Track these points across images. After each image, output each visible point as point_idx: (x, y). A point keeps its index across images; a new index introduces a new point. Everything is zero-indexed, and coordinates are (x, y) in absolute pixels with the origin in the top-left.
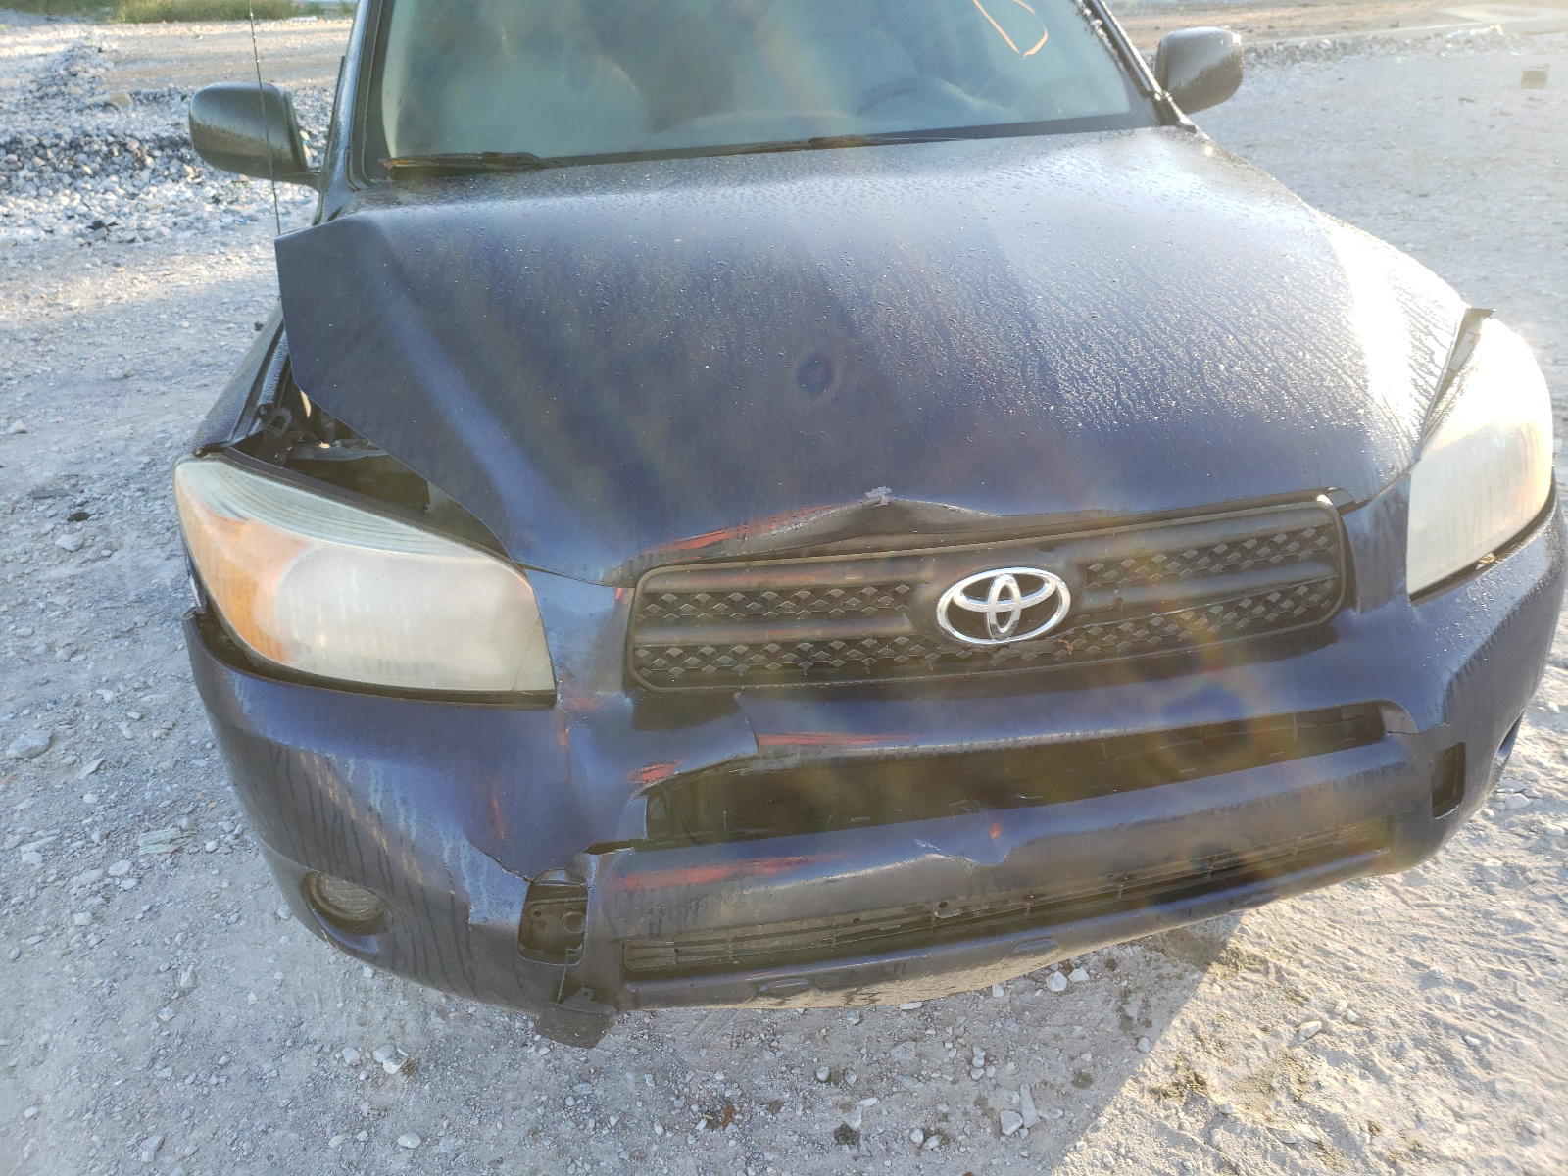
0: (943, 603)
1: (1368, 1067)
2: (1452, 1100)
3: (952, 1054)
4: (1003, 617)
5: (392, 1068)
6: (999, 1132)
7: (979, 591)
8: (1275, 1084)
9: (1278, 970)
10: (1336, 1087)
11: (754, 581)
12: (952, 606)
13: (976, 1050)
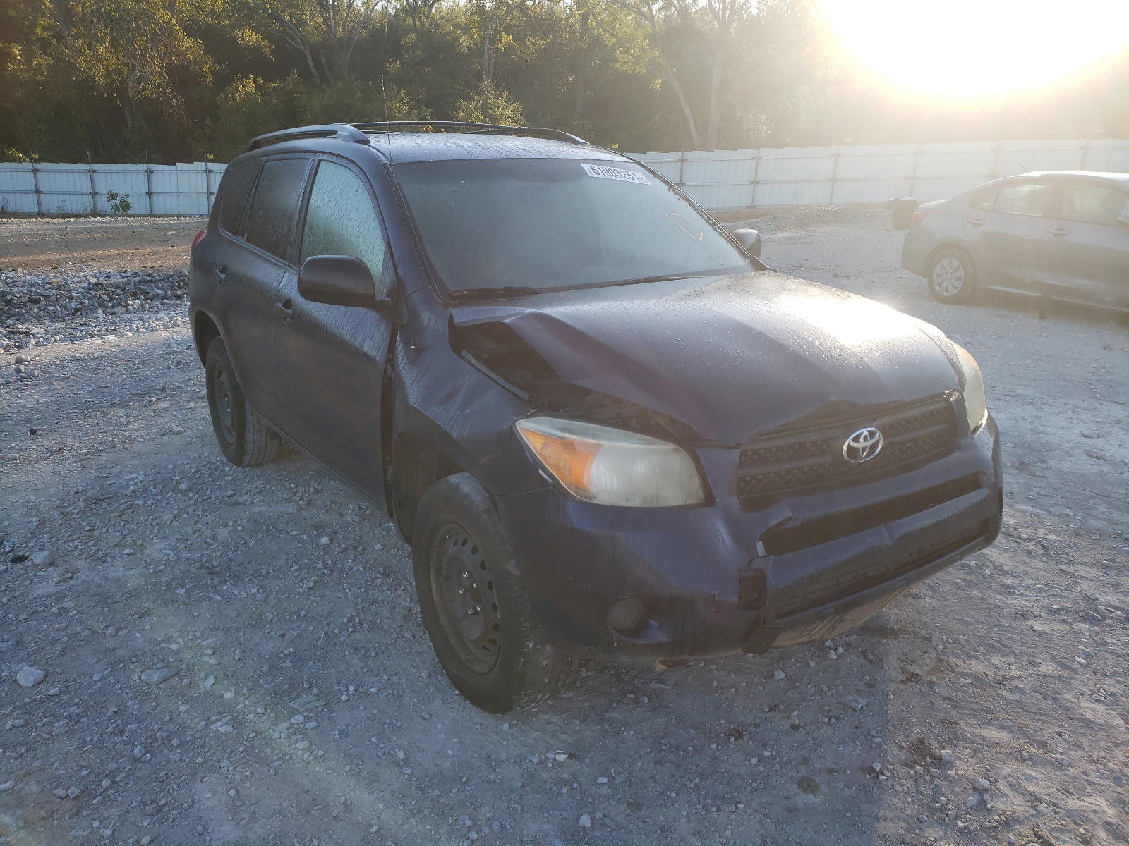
0: (845, 447)
1: (968, 656)
2: (1004, 660)
3: (813, 690)
4: (864, 449)
5: (562, 758)
6: (854, 710)
7: (856, 439)
8: (942, 669)
9: (913, 632)
10: (963, 665)
11: (780, 442)
12: (849, 446)
13: (822, 686)
